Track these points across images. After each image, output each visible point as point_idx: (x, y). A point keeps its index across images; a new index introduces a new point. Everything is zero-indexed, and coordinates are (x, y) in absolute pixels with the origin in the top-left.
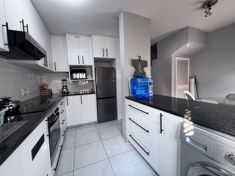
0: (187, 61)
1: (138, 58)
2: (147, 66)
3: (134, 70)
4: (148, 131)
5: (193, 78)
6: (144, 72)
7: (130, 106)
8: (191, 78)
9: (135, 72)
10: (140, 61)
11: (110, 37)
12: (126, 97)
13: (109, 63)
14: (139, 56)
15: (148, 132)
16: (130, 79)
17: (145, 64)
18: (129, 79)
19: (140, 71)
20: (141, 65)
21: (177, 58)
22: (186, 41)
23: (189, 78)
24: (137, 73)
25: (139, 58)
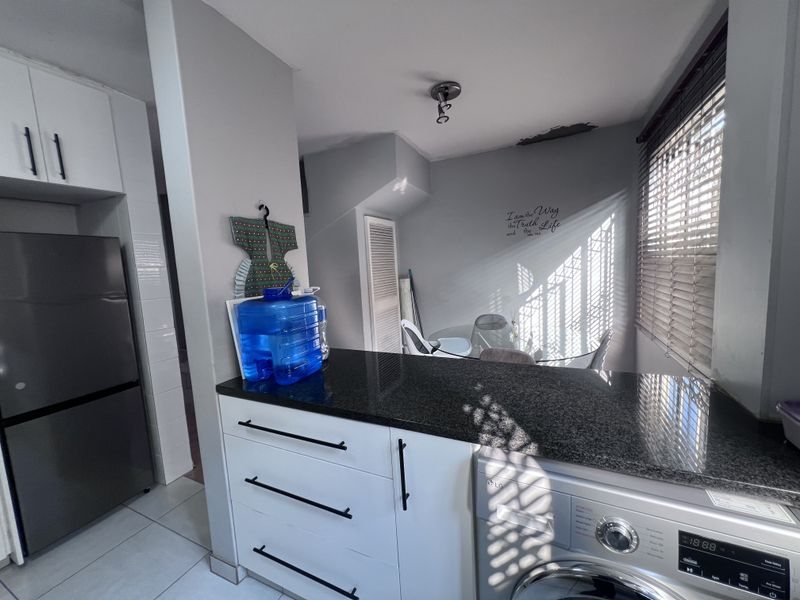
0: (390, 229)
1: (257, 214)
2: (296, 247)
3: (248, 263)
4: (346, 514)
5: (406, 277)
6: (288, 270)
7: (247, 424)
8: (402, 277)
9: (252, 272)
10: (267, 227)
11: (78, 75)
12: (217, 386)
13: (73, 209)
14: (261, 207)
15: (350, 517)
16: (230, 304)
17: (285, 238)
18: (228, 302)
19: (272, 266)
20: (272, 243)
21: (370, 220)
22: (392, 176)
23: (399, 278)
24: (260, 275)
25: (263, 211)
